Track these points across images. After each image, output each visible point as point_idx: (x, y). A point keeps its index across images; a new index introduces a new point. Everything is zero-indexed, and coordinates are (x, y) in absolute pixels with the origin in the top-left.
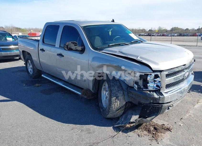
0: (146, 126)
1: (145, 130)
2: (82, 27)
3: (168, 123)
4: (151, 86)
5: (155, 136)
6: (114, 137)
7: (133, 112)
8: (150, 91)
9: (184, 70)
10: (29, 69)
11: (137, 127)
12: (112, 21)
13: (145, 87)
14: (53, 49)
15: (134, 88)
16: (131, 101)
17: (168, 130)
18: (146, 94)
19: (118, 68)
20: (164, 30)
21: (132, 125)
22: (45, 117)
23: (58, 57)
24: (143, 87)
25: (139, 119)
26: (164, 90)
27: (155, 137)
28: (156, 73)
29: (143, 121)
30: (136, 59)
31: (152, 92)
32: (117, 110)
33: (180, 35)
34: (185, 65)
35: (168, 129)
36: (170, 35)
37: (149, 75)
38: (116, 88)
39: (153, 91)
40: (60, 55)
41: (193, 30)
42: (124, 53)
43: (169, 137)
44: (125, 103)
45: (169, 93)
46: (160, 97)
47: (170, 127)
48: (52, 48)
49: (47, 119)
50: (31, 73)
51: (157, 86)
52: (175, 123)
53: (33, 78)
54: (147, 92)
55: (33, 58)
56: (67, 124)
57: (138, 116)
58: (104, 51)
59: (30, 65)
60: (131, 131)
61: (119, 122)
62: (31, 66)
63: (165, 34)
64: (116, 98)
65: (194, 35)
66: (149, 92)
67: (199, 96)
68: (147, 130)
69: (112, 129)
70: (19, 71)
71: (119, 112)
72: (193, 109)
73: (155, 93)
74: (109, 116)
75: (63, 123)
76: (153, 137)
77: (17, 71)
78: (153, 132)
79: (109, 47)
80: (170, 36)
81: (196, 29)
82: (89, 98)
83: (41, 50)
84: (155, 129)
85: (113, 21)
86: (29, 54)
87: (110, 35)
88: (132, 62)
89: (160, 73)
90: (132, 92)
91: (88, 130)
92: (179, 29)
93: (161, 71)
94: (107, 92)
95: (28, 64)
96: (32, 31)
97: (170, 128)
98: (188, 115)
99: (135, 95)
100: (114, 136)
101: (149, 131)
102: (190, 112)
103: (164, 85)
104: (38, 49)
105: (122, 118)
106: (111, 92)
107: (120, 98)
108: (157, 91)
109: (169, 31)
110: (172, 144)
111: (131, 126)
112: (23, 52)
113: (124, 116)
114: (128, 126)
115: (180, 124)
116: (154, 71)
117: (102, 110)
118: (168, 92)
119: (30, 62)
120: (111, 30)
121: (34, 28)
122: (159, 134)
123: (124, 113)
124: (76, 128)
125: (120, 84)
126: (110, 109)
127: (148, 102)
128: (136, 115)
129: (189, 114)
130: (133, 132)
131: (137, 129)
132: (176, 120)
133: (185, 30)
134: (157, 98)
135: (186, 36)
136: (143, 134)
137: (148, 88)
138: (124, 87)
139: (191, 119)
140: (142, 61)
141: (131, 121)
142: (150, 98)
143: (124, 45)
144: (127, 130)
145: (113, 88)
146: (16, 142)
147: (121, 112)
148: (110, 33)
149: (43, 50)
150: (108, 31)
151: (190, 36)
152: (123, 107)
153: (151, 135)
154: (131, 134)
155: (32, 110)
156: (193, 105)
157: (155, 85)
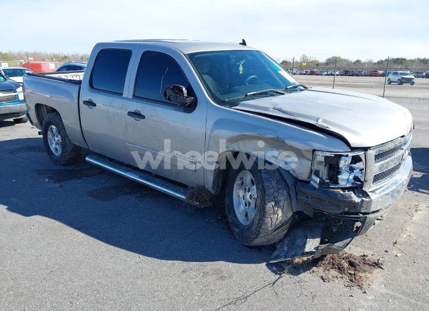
0: (333, 259)
1: (332, 268)
2: (188, 54)
3: (372, 253)
4: (345, 178)
5: (355, 278)
6: (275, 285)
7: (306, 232)
8: (344, 189)
9: (402, 147)
10: (52, 144)
11: (315, 262)
12: (240, 44)
13: (332, 182)
14: (116, 101)
15: (312, 182)
16: (301, 210)
17: (376, 267)
18: (336, 194)
19: (278, 144)
20: (312, 62)
21: (305, 259)
22: (117, 248)
23: (131, 119)
24: (328, 181)
25: (323, 246)
26: (370, 187)
27: (354, 281)
28: (356, 153)
29: (330, 249)
30: (317, 125)
31: (347, 192)
32: (276, 230)
33: (346, 73)
34: (403, 136)
35: (375, 263)
36: (326, 73)
37: (344, 156)
38: (274, 183)
39: (349, 189)
40: (137, 115)
41: (370, 63)
42: (286, 111)
43: (381, 280)
44: (291, 214)
45: (377, 192)
46: (363, 201)
47: (378, 260)
48: (116, 99)
49: (122, 252)
50: (58, 154)
51: (356, 179)
52: (386, 251)
53: (63, 165)
54: (338, 190)
55: (65, 121)
56: (169, 261)
57: (318, 240)
58: (240, 106)
59: (54, 135)
60: (305, 271)
61: (276, 253)
62: (56, 139)
63: (315, 70)
64: (275, 205)
65: (374, 74)
66: (341, 192)
67: (415, 197)
68: (335, 268)
69: (266, 268)
70: (22, 148)
71: (278, 233)
72: (412, 224)
73: (352, 192)
74: (258, 241)
75: (159, 260)
76: (351, 280)
77: (20, 150)
78: (350, 272)
79: (247, 98)
80: (326, 75)
81: (376, 62)
82: (203, 207)
83: (85, 102)
84: (352, 264)
85: (244, 43)
86: (53, 111)
87: (241, 73)
88: (307, 131)
89: (365, 153)
90: (307, 191)
91: (217, 272)
92: (342, 60)
93: (366, 149)
94: (249, 192)
95: (49, 133)
96: (32, 59)
97: (380, 262)
98: (405, 236)
99: (313, 198)
100: (274, 283)
101: (340, 269)
102: (408, 229)
103: (370, 177)
104: (76, 100)
105: (283, 244)
106: (264, 192)
107: (281, 204)
108: (357, 188)
109: (323, 64)
110: (391, 293)
111: (304, 262)
112: (38, 106)
113: (286, 242)
114: (297, 260)
115: (395, 253)
116: (354, 149)
117: (237, 230)
118: (376, 190)
119: (54, 130)
120: (243, 62)
121: (32, 52)
122: (360, 274)
123: (286, 236)
124: (191, 269)
125: (281, 175)
126: (261, 227)
127: (339, 212)
128: (314, 238)
129: (408, 233)
130: (308, 272)
131: (317, 267)
132: (385, 246)
133: (354, 63)
134: (358, 203)
135: (357, 75)
136: (330, 276)
137: (339, 184)
138: (290, 182)
139: (414, 244)
140: (327, 129)
141: (307, 249)
142: (345, 202)
143: (274, 94)
144: (297, 270)
145: (268, 184)
146: (71, 303)
147: (282, 233)
148: (241, 69)
149: (90, 103)
150: (238, 64)
151: (364, 76)
152: (286, 222)
153: (346, 278)
154: (305, 276)
155: (83, 235)
156: (409, 215)
157: (351, 177)
